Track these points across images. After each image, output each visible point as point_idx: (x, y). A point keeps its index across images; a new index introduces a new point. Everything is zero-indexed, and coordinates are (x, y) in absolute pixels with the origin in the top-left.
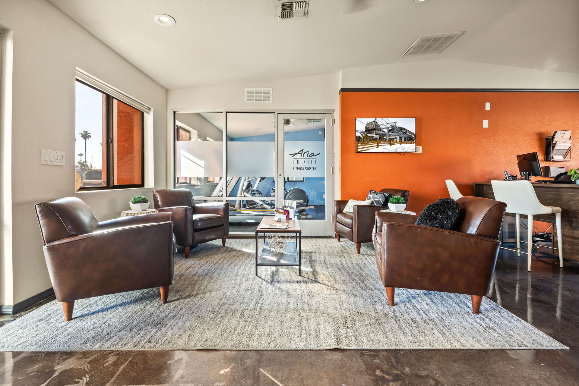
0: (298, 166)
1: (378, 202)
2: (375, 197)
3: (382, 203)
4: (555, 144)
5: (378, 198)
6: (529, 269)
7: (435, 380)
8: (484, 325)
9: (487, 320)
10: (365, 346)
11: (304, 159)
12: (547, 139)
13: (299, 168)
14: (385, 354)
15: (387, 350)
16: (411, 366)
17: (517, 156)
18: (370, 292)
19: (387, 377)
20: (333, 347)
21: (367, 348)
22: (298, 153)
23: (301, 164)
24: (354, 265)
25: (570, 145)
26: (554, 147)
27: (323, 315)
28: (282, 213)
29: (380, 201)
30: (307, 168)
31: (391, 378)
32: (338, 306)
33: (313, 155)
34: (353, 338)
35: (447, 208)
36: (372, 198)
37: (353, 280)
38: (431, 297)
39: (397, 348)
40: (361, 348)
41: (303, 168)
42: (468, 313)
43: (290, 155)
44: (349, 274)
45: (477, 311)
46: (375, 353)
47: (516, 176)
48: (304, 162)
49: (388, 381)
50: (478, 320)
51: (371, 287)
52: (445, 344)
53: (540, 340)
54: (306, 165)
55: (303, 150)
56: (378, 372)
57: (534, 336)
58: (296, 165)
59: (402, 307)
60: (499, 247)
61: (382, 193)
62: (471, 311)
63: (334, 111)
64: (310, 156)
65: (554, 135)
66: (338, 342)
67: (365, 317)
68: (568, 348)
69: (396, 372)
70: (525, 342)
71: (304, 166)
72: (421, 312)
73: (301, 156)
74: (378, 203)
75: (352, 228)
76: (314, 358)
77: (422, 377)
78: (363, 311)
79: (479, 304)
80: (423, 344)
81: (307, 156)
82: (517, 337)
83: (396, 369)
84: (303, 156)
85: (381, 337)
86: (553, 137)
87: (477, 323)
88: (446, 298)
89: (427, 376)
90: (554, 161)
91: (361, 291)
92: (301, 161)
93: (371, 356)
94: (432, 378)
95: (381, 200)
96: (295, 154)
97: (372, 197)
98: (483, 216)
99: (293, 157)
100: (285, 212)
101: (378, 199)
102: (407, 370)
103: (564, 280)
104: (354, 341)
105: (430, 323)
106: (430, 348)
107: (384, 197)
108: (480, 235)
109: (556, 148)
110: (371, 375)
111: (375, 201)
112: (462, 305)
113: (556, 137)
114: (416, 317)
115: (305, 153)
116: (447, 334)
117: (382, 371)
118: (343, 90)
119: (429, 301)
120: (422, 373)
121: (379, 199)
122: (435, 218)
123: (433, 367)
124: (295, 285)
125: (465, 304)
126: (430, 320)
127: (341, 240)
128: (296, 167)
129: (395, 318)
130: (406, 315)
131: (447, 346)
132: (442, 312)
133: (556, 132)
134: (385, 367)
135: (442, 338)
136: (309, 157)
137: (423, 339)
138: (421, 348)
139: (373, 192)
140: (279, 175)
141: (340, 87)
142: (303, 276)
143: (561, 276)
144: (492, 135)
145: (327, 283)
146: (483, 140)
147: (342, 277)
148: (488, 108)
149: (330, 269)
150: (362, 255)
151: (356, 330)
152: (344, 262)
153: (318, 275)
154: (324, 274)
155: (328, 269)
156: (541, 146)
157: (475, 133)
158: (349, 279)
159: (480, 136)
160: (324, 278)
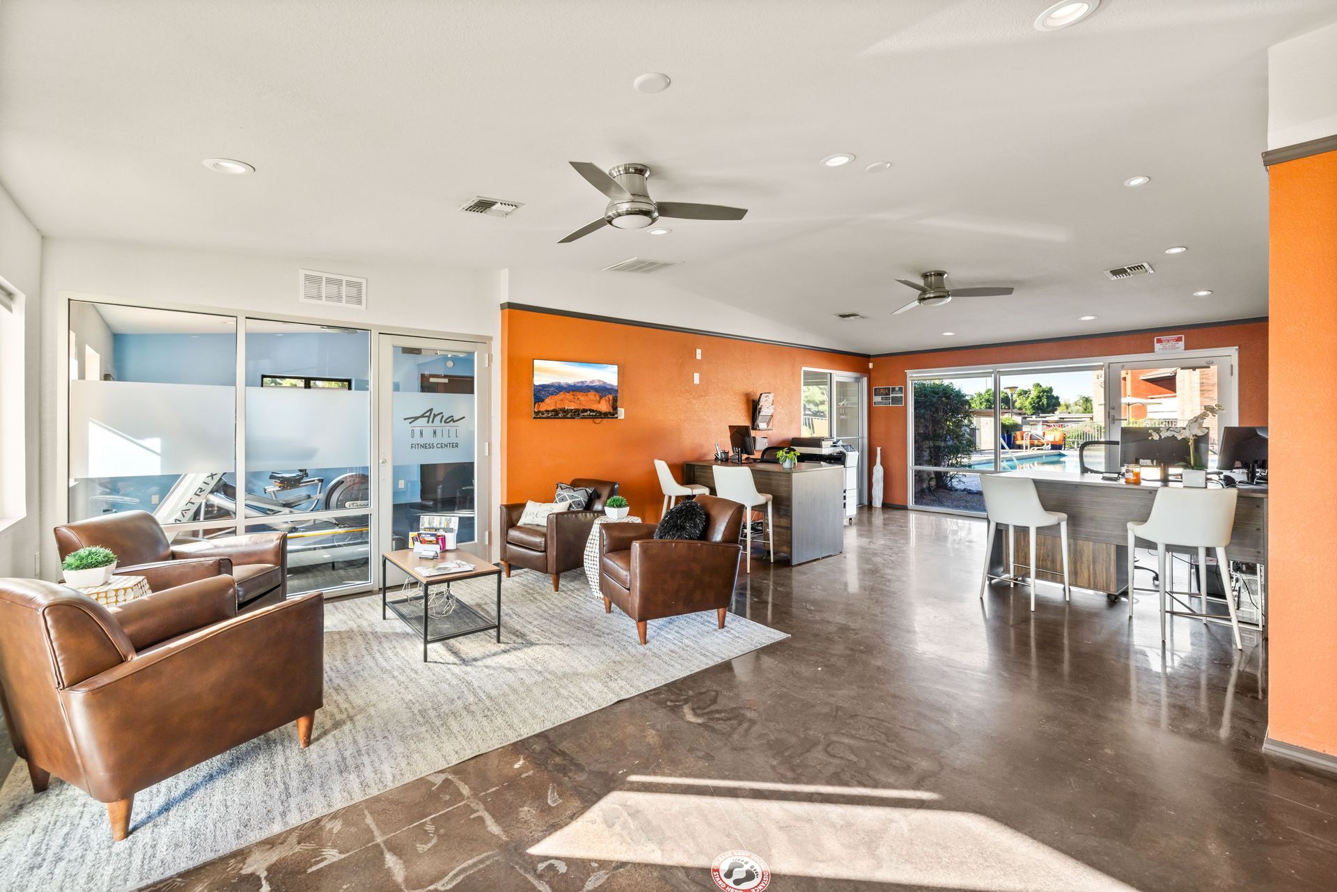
0: (422, 441)
1: (579, 504)
2: (572, 495)
3: (583, 502)
4: (761, 408)
6: (748, 571)
7: (715, 691)
8: (731, 636)
9: (732, 631)
10: (645, 689)
11: (435, 428)
12: (754, 401)
13: (424, 446)
14: (664, 688)
15: (665, 685)
16: (691, 689)
17: (730, 426)
18: (610, 637)
19: (678, 704)
20: (616, 700)
22: (422, 416)
23: (428, 438)
24: (563, 608)
25: (772, 410)
26: (759, 412)
27: (578, 677)
28: (431, 542)
30: (439, 446)
31: (681, 703)
32: (587, 663)
33: (453, 420)
34: (628, 687)
35: (694, 514)
36: (567, 497)
37: (579, 628)
38: (676, 624)
39: (674, 680)
40: (641, 692)
41: (431, 446)
42: (715, 630)
43: (405, 419)
44: (566, 623)
45: (722, 625)
46: (656, 691)
47: (728, 453)
48: (435, 433)
49: (681, 706)
50: (725, 633)
51: (608, 631)
52: (709, 662)
53: (772, 636)
54: (438, 440)
55: (431, 410)
56: (669, 703)
57: (768, 634)
58: (417, 440)
59: (656, 642)
60: (741, 552)
61: (582, 489)
62: (717, 628)
63: (490, 338)
64: (445, 422)
65: (760, 398)
66: (618, 695)
67: (625, 664)
68: (790, 635)
69: (683, 697)
70: (763, 641)
71: (435, 441)
72: (676, 642)
73: (428, 422)
75: (545, 551)
76: (604, 716)
77: (705, 693)
78: (618, 659)
79: (724, 617)
80: (693, 668)
81: (441, 422)
82: (757, 638)
83: (682, 695)
84: (433, 422)
85: (654, 676)
86: (759, 400)
87: (726, 636)
88: (690, 621)
89: (708, 691)
90: (759, 430)
91: (599, 639)
92: (428, 432)
93: (655, 694)
94: (712, 690)
96: (416, 418)
97: (568, 495)
98: (727, 520)
99: (410, 423)
100: (437, 539)
101: (577, 499)
102: (691, 693)
103: (775, 576)
104: (631, 689)
105: (689, 649)
106: (699, 670)
107: (586, 495)
108: (725, 540)
109: (761, 414)
110: (665, 708)
111: (573, 502)
112: (706, 624)
113: (761, 400)
114: (673, 647)
115: (435, 416)
116: (707, 653)
117: (671, 701)
118: (511, 306)
119: (676, 629)
120: (704, 690)
121: (579, 499)
122: (683, 528)
123: (708, 683)
124: (506, 656)
125: (709, 622)
126: (687, 646)
127: (513, 572)
128: (418, 444)
129: (655, 654)
130: (664, 650)
131: (712, 664)
132: (694, 636)
133: (761, 394)
134: (672, 698)
135: (704, 658)
136: (443, 424)
137: (690, 665)
138: (692, 673)
139: (567, 488)
140: (381, 461)
141: (505, 300)
142: (504, 643)
143: (772, 572)
144: (703, 394)
145: (547, 641)
146: (694, 401)
147: (563, 629)
148: (699, 357)
149: (535, 623)
150: (562, 593)
151: (626, 679)
152: (545, 608)
153: (524, 635)
154: (533, 632)
155: (531, 623)
156: (748, 411)
157: (686, 390)
158: (572, 628)
159: (691, 395)
160: (538, 637)
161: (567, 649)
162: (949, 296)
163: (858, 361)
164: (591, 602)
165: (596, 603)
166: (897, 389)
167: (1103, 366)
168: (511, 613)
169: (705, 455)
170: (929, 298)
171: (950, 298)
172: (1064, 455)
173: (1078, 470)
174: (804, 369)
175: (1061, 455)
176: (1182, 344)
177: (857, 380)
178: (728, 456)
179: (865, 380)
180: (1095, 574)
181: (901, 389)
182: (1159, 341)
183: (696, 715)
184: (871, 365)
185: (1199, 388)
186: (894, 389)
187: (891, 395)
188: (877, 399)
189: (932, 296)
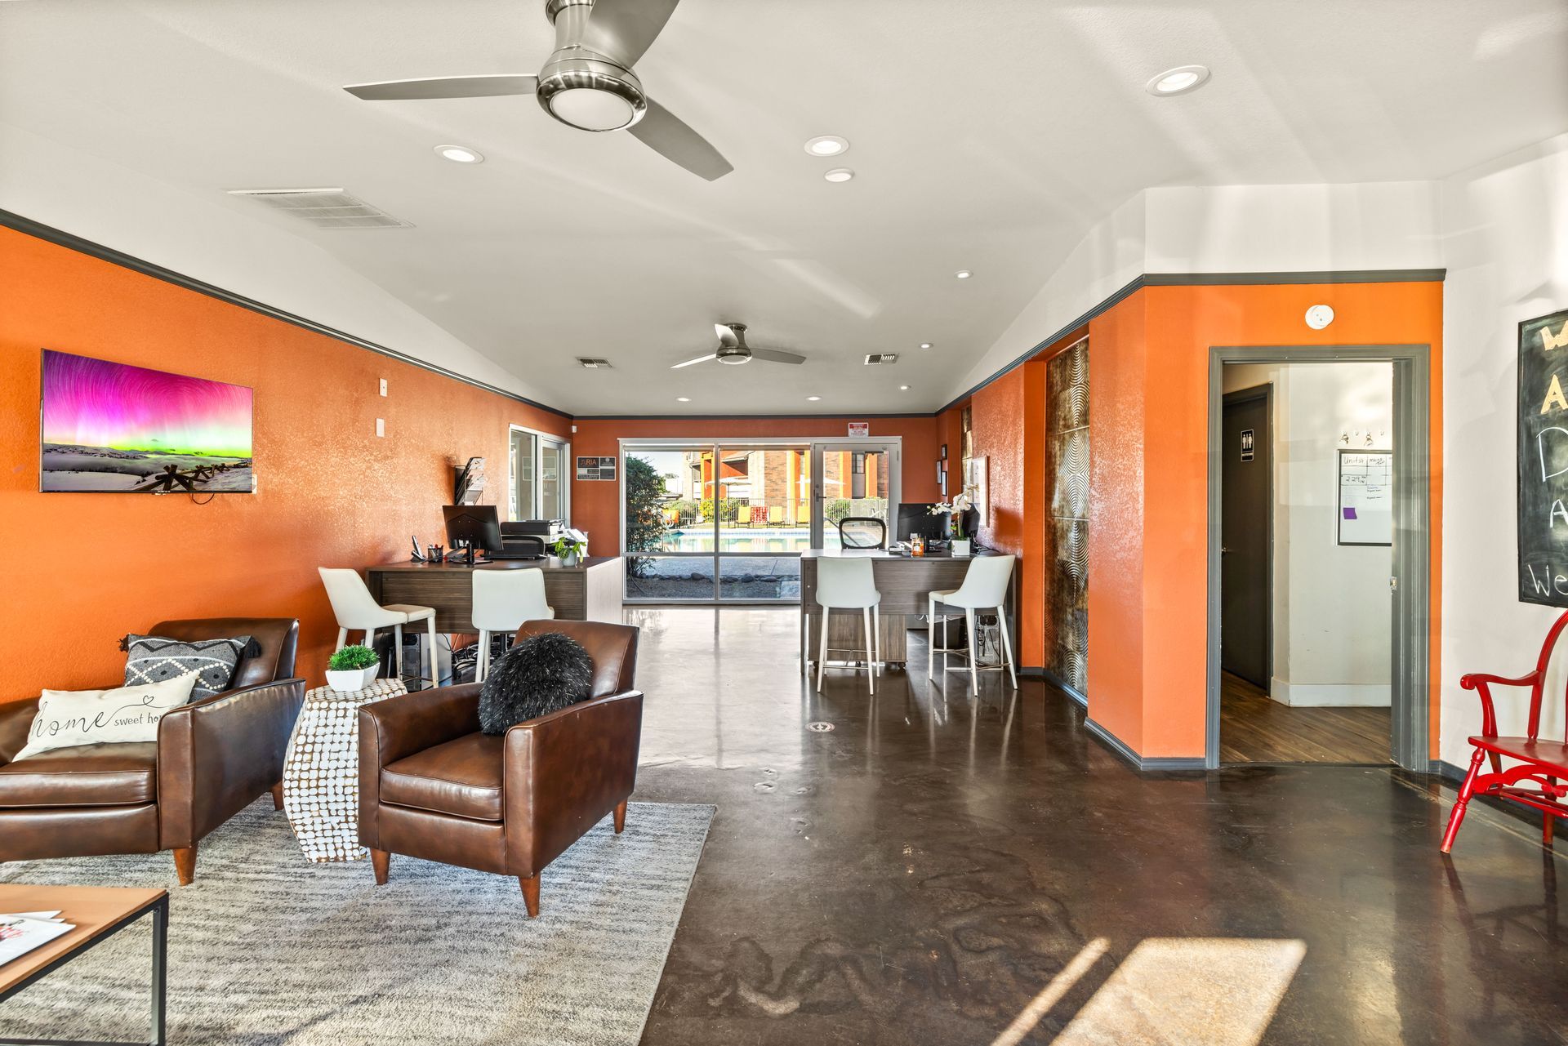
2: (196, 660)
3: (227, 670)
4: (470, 480)
5: (211, 662)
7: (742, 941)
8: (649, 839)
9: (640, 830)
10: (645, 1000)
14: (671, 980)
16: (709, 955)
18: (451, 930)
19: (725, 994)
21: (651, 997)
25: (485, 484)
26: (468, 486)
29: (221, 668)
31: (729, 991)
37: (355, 945)
39: (665, 955)
40: (648, 1009)
42: (615, 838)
44: (306, 946)
45: (621, 826)
46: (666, 993)
47: (441, 549)
49: (734, 996)
50: (636, 837)
51: (433, 921)
53: (698, 816)
56: (713, 1004)
57: (688, 815)
61: (223, 642)
62: (614, 834)
65: (468, 467)
67: (550, 971)
69: (719, 980)
70: (698, 828)
74: (216, 676)
75: (153, 802)
77: (735, 950)
78: (522, 968)
80: (664, 917)
82: (685, 827)
83: (713, 977)
85: (629, 967)
87: (641, 841)
91: (433, 945)
94: (739, 941)
95: (225, 667)
98: (622, 655)
101: (212, 666)
105: (618, 888)
107: (233, 654)
109: (470, 488)
110: (717, 1014)
111: (202, 675)
113: (471, 468)
114: (593, 897)
116: (653, 882)
117: (711, 995)
121: (217, 665)
123: (718, 931)
126: (610, 884)
129: (578, 925)
130: (583, 908)
132: (597, 861)
133: (471, 461)
134: (704, 989)
135: (661, 893)
144: (389, 454)
145: (308, 1013)
146: (376, 466)
147: (316, 965)
148: (384, 392)
149: (217, 982)
150: (205, 882)
151: (588, 1001)
152: (200, 935)
153: (221, 1028)
154: (240, 1008)
155: (201, 989)
156: (449, 484)
157: (365, 446)
158: (339, 952)
159: (371, 455)
160: (270, 1012)
161: (384, 1006)
162: (750, 354)
163: (560, 420)
164: (312, 876)
165: (326, 872)
166: (608, 460)
167: (810, 446)
168: (101, 989)
169: (391, 554)
170: (732, 354)
171: (749, 358)
172: (682, 534)
173: (840, 546)
174: (513, 427)
175: (680, 534)
176: (866, 431)
177: (560, 446)
178: (441, 554)
179: (568, 446)
180: (890, 645)
181: (612, 461)
182: (852, 427)
183: (777, 996)
184: (574, 429)
185: (763, 471)
186: (603, 460)
187: (600, 467)
188: (582, 471)
189: (734, 352)
